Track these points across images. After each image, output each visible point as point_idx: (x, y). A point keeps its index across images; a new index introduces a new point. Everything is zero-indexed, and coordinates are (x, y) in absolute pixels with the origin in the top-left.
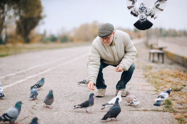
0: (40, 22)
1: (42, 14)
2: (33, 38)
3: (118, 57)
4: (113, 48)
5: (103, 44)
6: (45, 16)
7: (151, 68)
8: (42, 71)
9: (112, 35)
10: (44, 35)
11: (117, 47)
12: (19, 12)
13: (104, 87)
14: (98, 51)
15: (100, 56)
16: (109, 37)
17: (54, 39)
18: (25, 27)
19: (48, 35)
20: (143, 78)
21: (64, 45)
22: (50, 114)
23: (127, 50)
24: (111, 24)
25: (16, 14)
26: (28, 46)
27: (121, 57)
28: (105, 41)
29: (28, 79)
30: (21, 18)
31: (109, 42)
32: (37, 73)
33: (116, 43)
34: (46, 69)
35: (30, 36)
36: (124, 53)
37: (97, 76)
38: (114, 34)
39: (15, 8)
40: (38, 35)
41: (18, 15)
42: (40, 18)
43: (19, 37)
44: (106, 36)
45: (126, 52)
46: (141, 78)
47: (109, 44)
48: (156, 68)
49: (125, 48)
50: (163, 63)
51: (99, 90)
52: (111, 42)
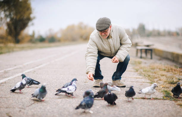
0: (30, 23)
1: (32, 16)
2: (23, 39)
3: (115, 49)
4: (110, 40)
5: (100, 37)
6: (34, 18)
7: (140, 63)
8: (37, 66)
9: (109, 28)
10: (33, 36)
11: (113, 40)
12: (10, 14)
13: (102, 77)
14: (96, 43)
15: (97, 48)
16: (107, 30)
17: (42, 40)
18: (15, 28)
19: (36, 36)
20: (134, 72)
21: (52, 44)
22: (54, 101)
23: (123, 42)
24: (108, 18)
25: (6, 16)
26: (18, 45)
27: (117, 49)
28: (103, 34)
29: (26, 73)
30: (12, 19)
31: (107, 35)
32: (33, 68)
33: (112, 36)
34: (41, 64)
35: (20, 37)
36: (120, 45)
37: (95, 67)
38: (111, 27)
39: (5, 11)
40: (27, 36)
41: (9, 17)
42: (29, 19)
43: (10, 38)
44: (104, 30)
45: (121, 44)
46: (131, 71)
47: (107, 37)
48: (145, 63)
49: (121, 40)
50: (151, 58)
51: (96, 80)
52: (108, 35)
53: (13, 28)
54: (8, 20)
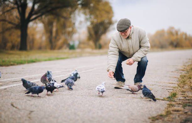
3: (133, 51)
9: (129, 29)
11: (132, 41)
12: (90, 18)
14: (116, 42)
16: (126, 31)
23: (142, 45)
25: (87, 19)
28: (123, 34)
30: (92, 23)
31: (126, 35)
36: (139, 48)
38: (131, 28)
47: (126, 37)
53: (93, 32)
54: (89, 23)
